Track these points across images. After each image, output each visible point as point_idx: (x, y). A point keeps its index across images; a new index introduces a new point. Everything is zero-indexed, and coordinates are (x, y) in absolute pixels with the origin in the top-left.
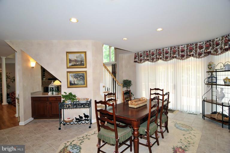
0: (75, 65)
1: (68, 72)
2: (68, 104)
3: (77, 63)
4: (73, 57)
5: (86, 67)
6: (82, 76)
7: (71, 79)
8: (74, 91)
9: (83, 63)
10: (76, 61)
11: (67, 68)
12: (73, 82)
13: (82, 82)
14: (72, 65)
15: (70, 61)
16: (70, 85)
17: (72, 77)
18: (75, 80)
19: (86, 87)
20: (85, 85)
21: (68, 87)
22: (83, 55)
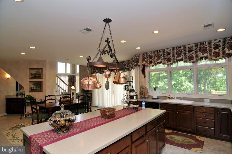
0: (34, 77)
1: (29, 81)
2: (27, 103)
3: (36, 76)
4: (34, 72)
5: (42, 79)
6: (39, 84)
7: (32, 86)
8: (33, 94)
9: (40, 75)
10: (35, 74)
11: (29, 79)
12: (33, 88)
13: (39, 88)
14: (33, 77)
15: (32, 74)
16: (31, 90)
17: (32, 85)
18: (35, 87)
19: (42, 92)
20: (41, 90)
21: (29, 92)
22: (40, 70)
